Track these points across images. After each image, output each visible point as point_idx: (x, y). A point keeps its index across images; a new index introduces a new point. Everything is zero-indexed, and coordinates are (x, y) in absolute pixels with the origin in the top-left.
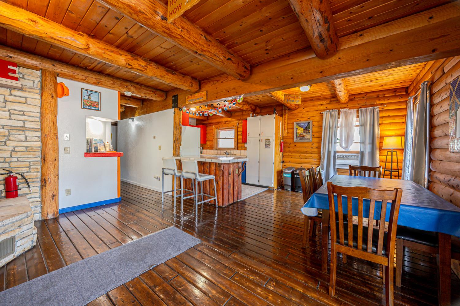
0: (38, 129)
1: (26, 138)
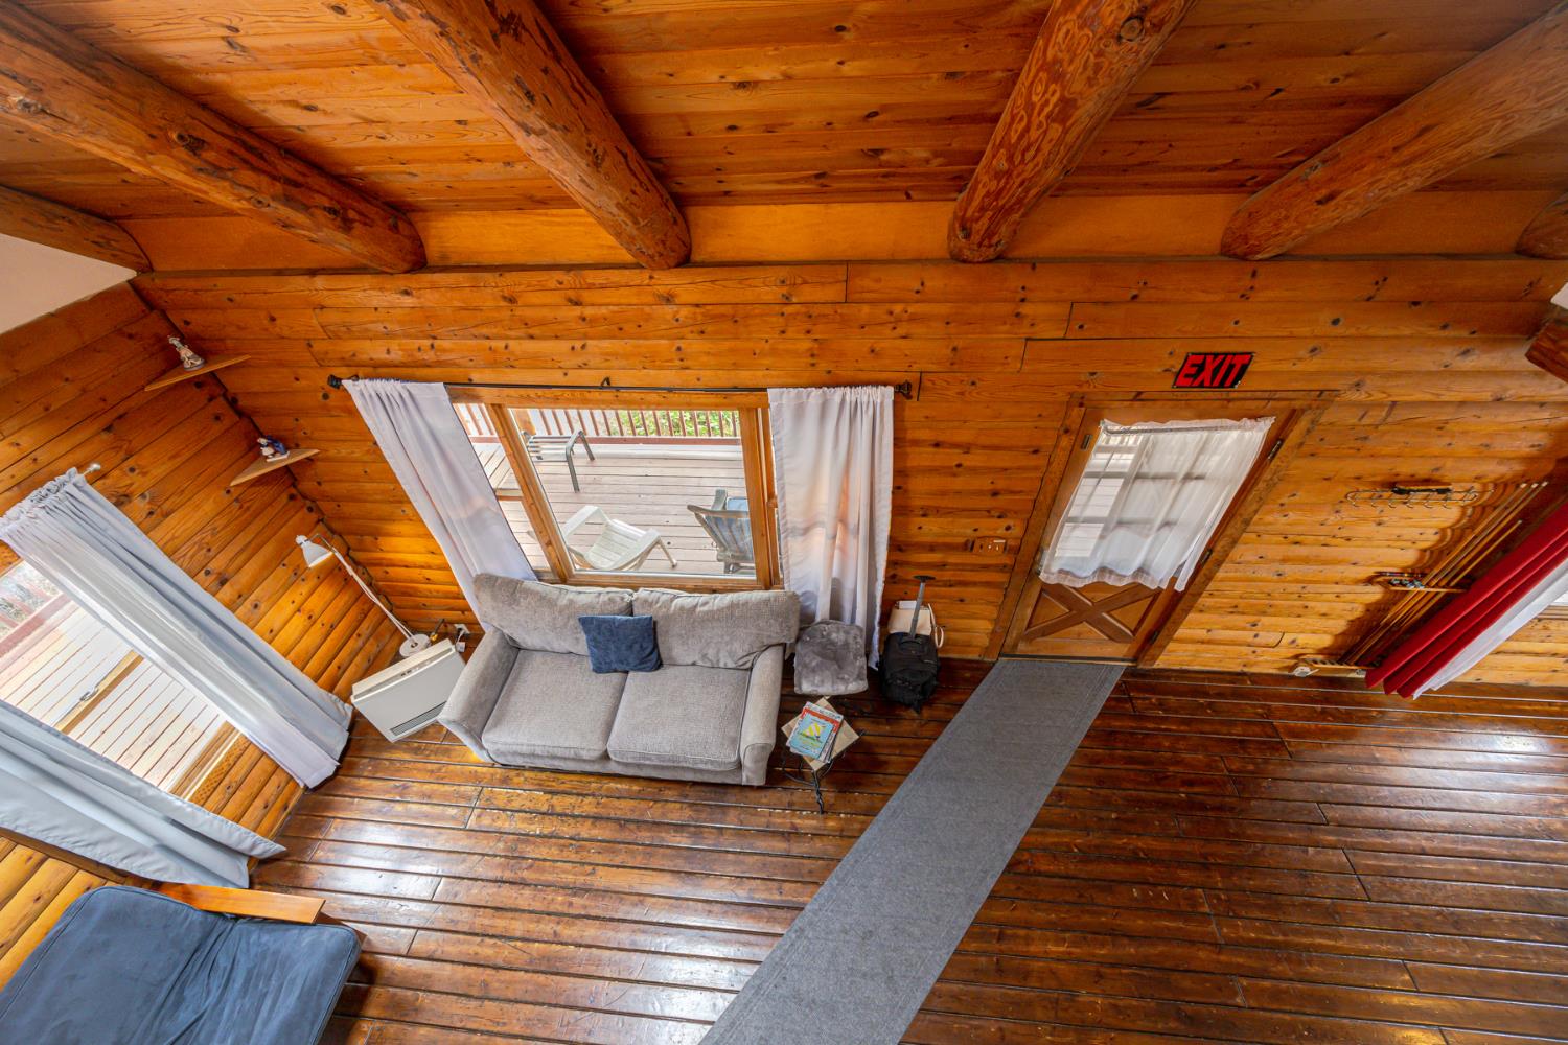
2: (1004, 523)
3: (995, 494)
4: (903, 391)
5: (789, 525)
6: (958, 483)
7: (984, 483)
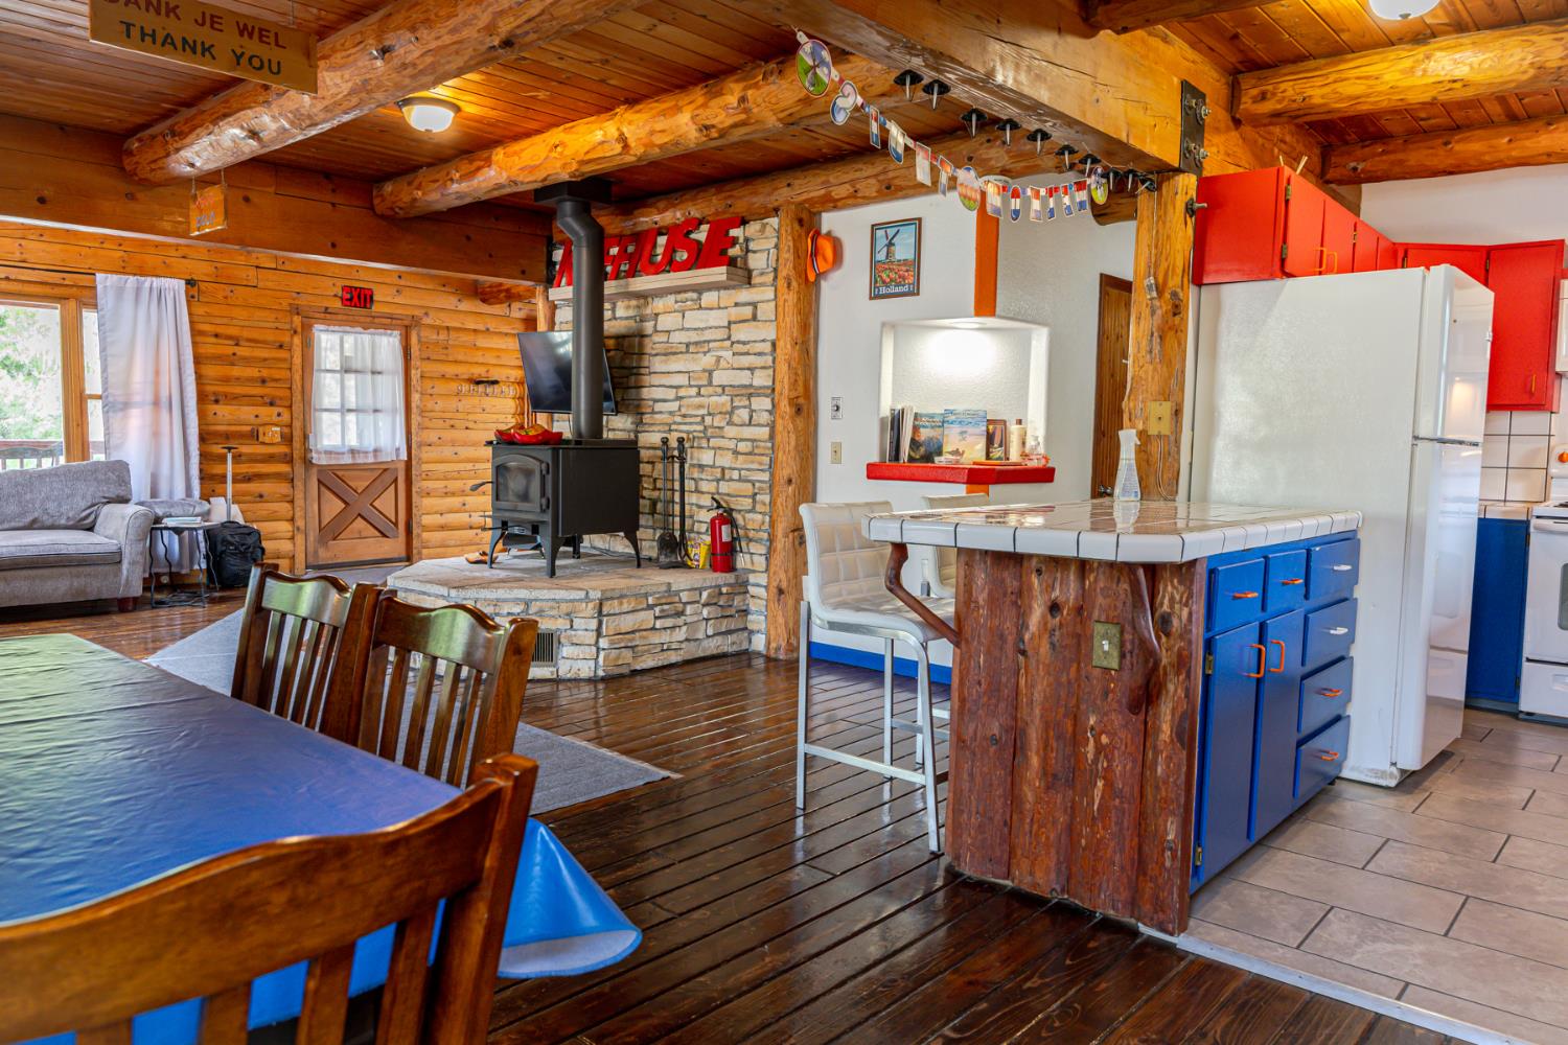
0: (765, 387)
1: (751, 417)
2: (275, 410)
3: (263, 381)
4: (190, 283)
5: (111, 399)
6: (236, 371)
7: (253, 372)
